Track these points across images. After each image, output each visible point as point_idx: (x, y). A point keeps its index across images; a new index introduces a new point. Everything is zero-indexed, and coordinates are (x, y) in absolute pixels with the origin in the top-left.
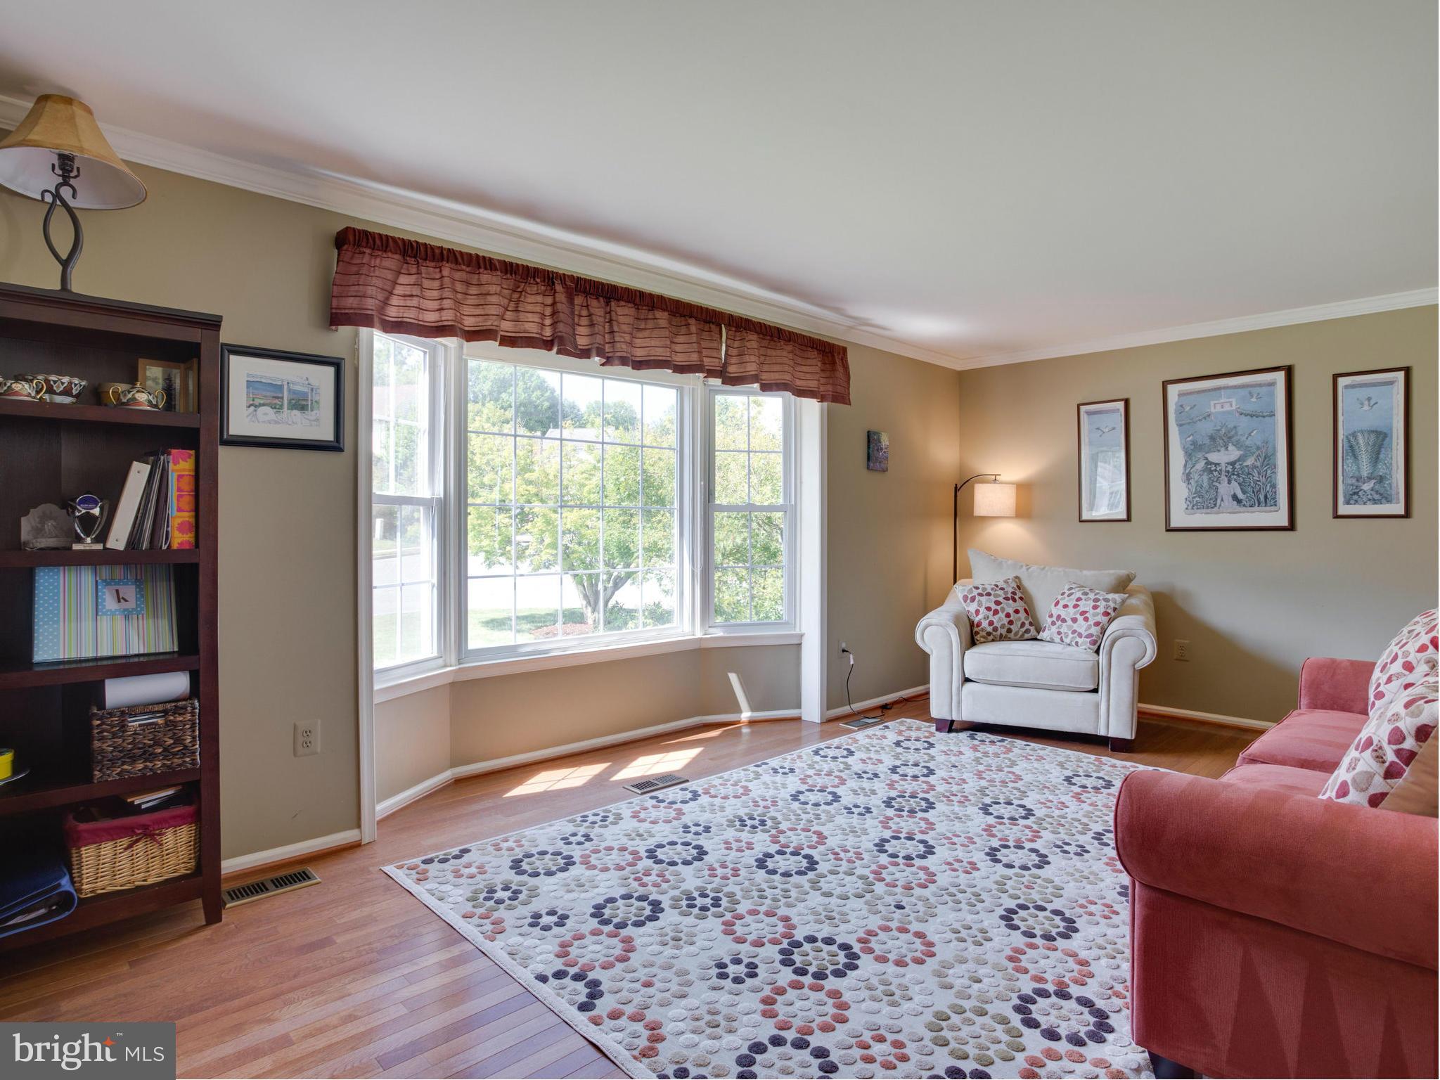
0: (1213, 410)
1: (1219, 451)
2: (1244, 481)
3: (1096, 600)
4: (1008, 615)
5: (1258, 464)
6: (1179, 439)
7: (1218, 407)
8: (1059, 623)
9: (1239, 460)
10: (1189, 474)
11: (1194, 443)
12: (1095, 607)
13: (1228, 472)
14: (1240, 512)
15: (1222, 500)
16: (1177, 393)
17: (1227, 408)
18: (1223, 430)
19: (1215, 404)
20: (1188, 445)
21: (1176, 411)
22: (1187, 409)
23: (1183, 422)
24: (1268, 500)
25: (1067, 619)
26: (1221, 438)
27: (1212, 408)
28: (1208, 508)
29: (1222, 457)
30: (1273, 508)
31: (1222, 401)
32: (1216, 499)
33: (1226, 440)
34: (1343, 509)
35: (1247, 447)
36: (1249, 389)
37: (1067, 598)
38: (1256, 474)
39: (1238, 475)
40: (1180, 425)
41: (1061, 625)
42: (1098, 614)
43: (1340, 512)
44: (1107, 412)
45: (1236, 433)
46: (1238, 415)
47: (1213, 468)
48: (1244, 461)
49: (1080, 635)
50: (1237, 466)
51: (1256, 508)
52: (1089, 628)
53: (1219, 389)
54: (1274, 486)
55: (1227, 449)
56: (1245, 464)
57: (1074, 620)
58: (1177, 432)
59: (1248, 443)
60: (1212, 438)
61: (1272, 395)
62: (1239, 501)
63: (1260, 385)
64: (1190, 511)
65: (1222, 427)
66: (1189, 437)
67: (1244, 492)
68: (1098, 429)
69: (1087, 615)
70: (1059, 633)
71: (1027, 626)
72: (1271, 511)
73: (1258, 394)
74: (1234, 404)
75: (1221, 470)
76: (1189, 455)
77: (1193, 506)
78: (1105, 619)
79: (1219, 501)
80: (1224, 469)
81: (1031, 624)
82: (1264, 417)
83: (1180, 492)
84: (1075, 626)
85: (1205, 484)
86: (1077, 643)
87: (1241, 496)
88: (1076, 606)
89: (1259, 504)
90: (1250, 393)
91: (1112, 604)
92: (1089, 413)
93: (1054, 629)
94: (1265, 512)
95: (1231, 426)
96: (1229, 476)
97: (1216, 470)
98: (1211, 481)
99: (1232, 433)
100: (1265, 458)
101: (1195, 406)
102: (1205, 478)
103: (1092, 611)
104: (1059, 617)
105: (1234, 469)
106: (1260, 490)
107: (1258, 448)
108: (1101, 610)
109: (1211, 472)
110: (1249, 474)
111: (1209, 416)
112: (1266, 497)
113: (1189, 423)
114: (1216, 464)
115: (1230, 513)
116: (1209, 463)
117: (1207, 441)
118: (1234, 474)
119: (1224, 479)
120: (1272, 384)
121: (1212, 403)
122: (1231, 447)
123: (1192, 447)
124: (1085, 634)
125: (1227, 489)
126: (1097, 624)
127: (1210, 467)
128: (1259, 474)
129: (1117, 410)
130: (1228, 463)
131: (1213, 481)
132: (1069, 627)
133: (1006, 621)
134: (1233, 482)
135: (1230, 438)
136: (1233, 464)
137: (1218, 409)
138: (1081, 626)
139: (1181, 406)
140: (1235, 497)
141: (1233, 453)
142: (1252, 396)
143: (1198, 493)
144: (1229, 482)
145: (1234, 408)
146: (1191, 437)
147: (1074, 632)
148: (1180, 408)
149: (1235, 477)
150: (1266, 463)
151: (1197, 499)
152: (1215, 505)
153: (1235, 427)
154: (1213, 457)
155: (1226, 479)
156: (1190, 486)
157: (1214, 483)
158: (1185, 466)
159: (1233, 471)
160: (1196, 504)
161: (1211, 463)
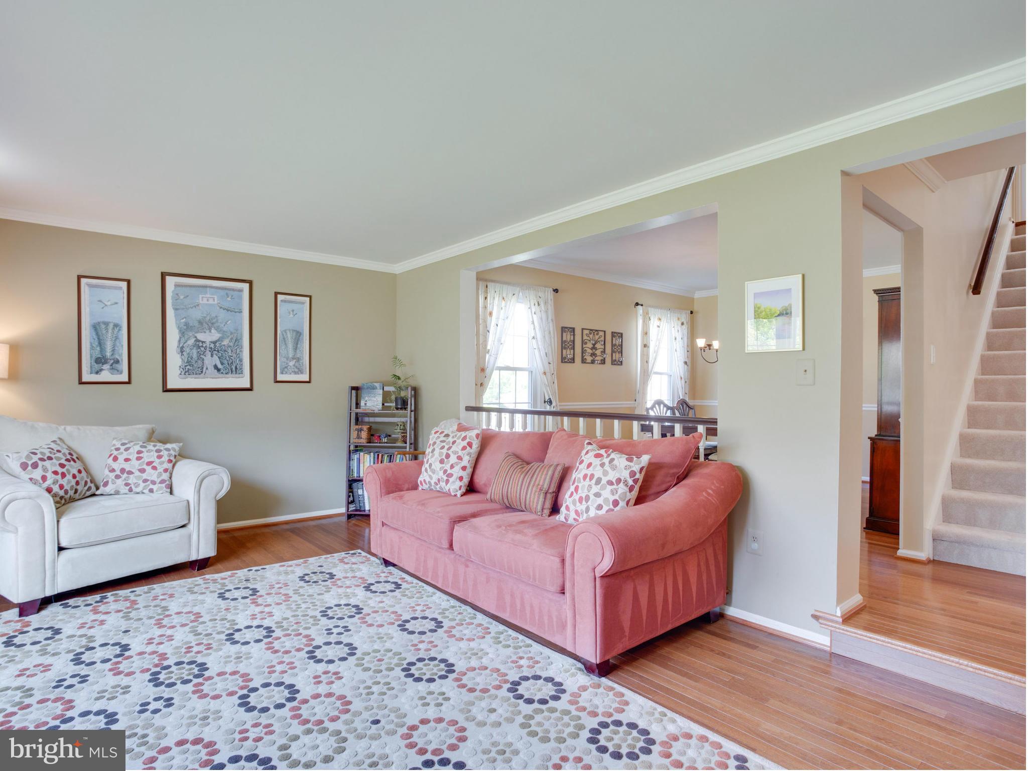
0: (201, 302)
1: (205, 332)
2: (222, 356)
3: (158, 451)
4: (74, 476)
5: (231, 344)
6: (174, 320)
7: (205, 300)
8: (125, 475)
9: (218, 340)
10: (182, 347)
11: (186, 324)
12: (159, 457)
13: (211, 348)
14: (219, 378)
15: (207, 369)
16: (174, 284)
17: (211, 302)
18: (208, 318)
19: (202, 297)
20: (182, 325)
21: (173, 298)
22: (182, 297)
23: (178, 307)
24: (237, 370)
25: (133, 471)
26: (206, 323)
27: (200, 299)
28: (197, 374)
29: (208, 337)
30: (241, 375)
31: (208, 296)
32: (203, 368)
33: (210, 324)
34: (280, 377)
35: (224, 332)
36: (227, 291)
37: (125, 453)
38: (230, 351)
39: (218, 351)
40: (176, 309)
41: (128, 477)
42: (163, 463)
43: (279, 379)
44: (110, 287)
45: (217, 321)
46: (218, 308)
47: (201, 345)
48: (222, 341)
49: (154, 483)
50: (217, 344)
51: (230, 375)
52: (160, 475)
53: (205, 287)
54: (241, 360)
55: (210, 331)
56: (223, 344)
57: (142, 471)
58: (173, 315)
59: (225, 329)
60: (200, 322)
61: (241, 298)
62: (219, 370)
63: (233, 290)
64: (183, 376)
65: (207, 315)
66: (183, 319)
67: (222, 364)
68: (100, 301)
69: (154, 464)
70: (127, 484)
71: (89, 484)
72: (239, 377)
73: (232, 296)
74: (216, 299)
75: (206, 347)
76: (182, 333)
77: (186, 372)
78: (171, 465)
79: (204, 369)
80: (208, 346)
81: (91, 482)
82: (235, 312)
83: (175, 361)
84: (145, 476)
85: (195, 356)
86: (151, 491)
87: (220, 366)
88: (139, 459)
89: (232, 372)
90: (227, 294)
91: (173, 453)
92: (90, 286)
93: (120, 482)
94: (236, 378)
95: (213, 315)
96: (212, 351)
97: (202, 346)
98: (199, 354)
99: (214, 321)
100: (236, 341)
101: (188, 296)
102: (195, 351)
103: (158, 461)
104: (123, 471)
105: (215, 346)
106: (232, 363)
107: (231, 333)
108: (165, 458)
109: (199, 347)
110: (225, 351)
111: (198, 305)
112: (236, 368)
113: (183, 309)
114: (203, 342)
115: (212, 378)
116: (197, 340)
117: (196, 324)
118: (215, 350)
119: (208, 354)
120: (241, 291)
121: (201, 296)
122: (213, 331)
123: (185, 327)
124: (158, 481)
125: (210, 361)
126: (166, 470)
127: (198, 344)
128: (232, 351)
129: (121, 288)
130: (211, 342)
131: (201, 354)
132: (138, 478)
133: (73, 482)
134: (215, 356)
135: (212, 324)
136: (214, 343)
137: (205, 301)
138: (151, 474)
139: (177, 294)
140: (216, 367)
141: (215, 335)
142: (228, 297)
143: (189, 363)
144: (212, 356)
145: (216, 302)
146: (184, 320)
147: (145, 481)
148: (176, 296)
149: (216, 352)
150: (236, 344)
151: (188, 367)
152: (202, 372)
153: (216, 317)
154: (200, 336)
155: (210, 353)
156: (183, 357)
157: (202, 356)
158: (179, 341)
159: (216, 348)
160: (188, 371)
161: (199, 341)
